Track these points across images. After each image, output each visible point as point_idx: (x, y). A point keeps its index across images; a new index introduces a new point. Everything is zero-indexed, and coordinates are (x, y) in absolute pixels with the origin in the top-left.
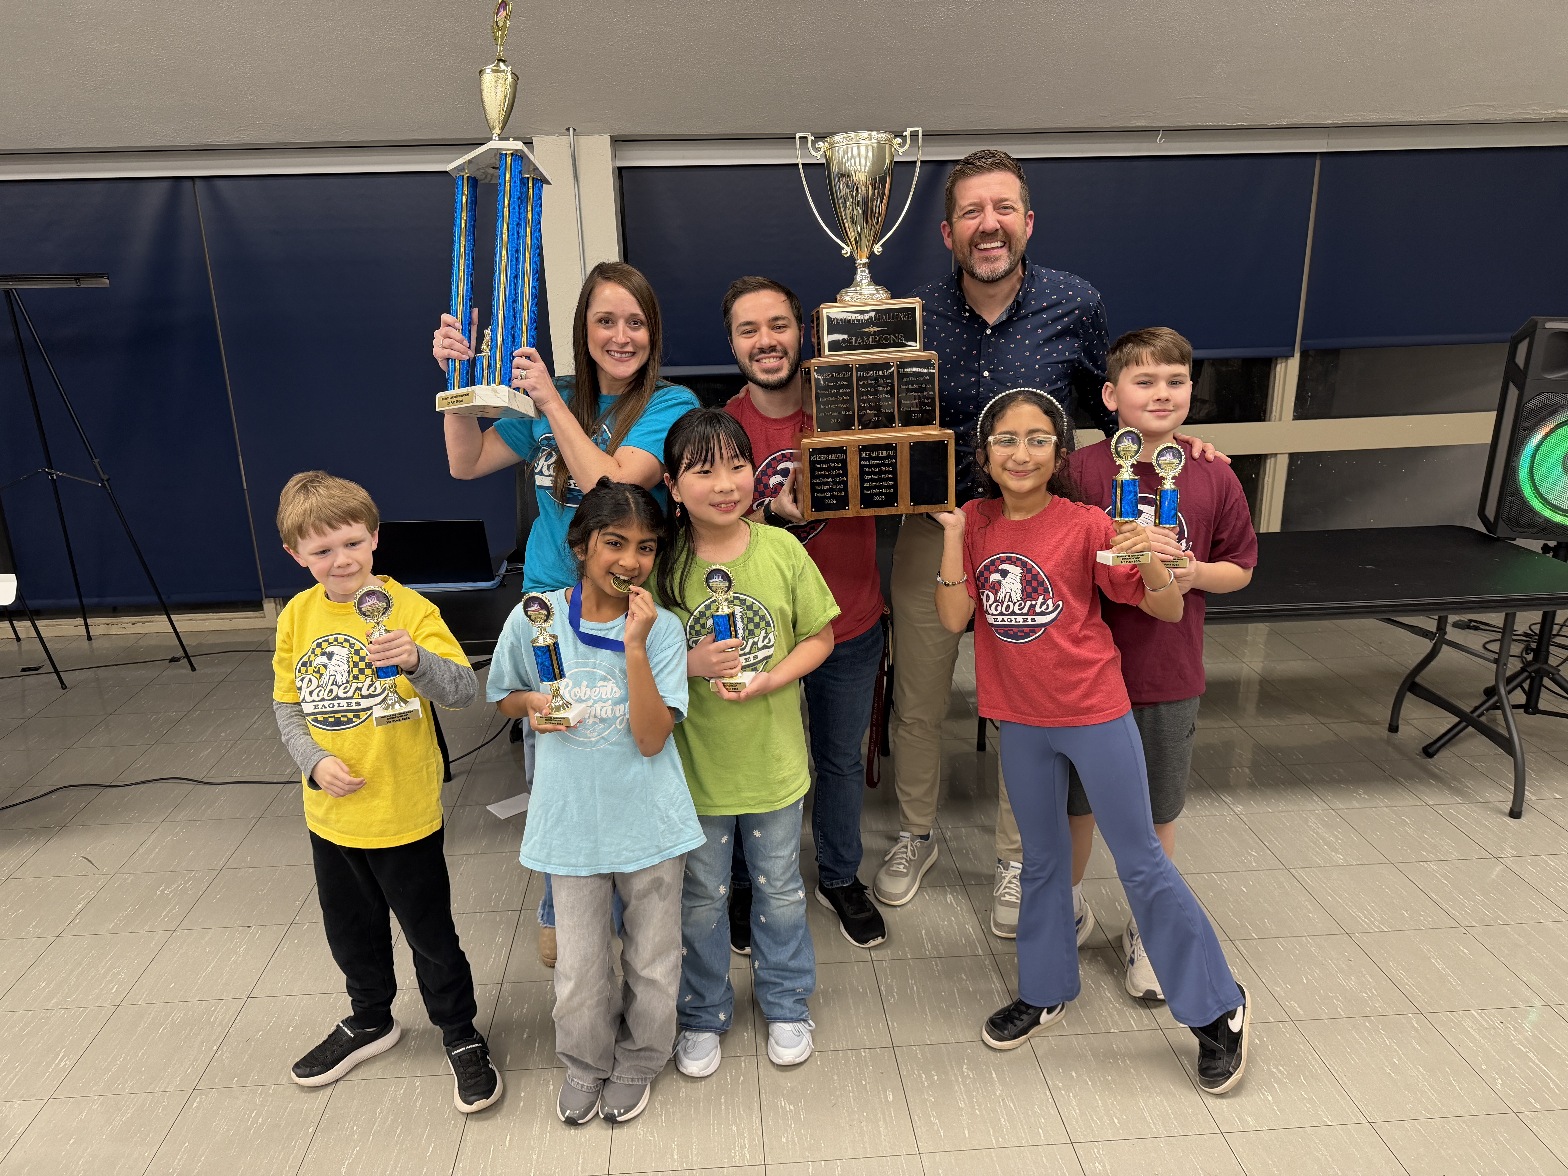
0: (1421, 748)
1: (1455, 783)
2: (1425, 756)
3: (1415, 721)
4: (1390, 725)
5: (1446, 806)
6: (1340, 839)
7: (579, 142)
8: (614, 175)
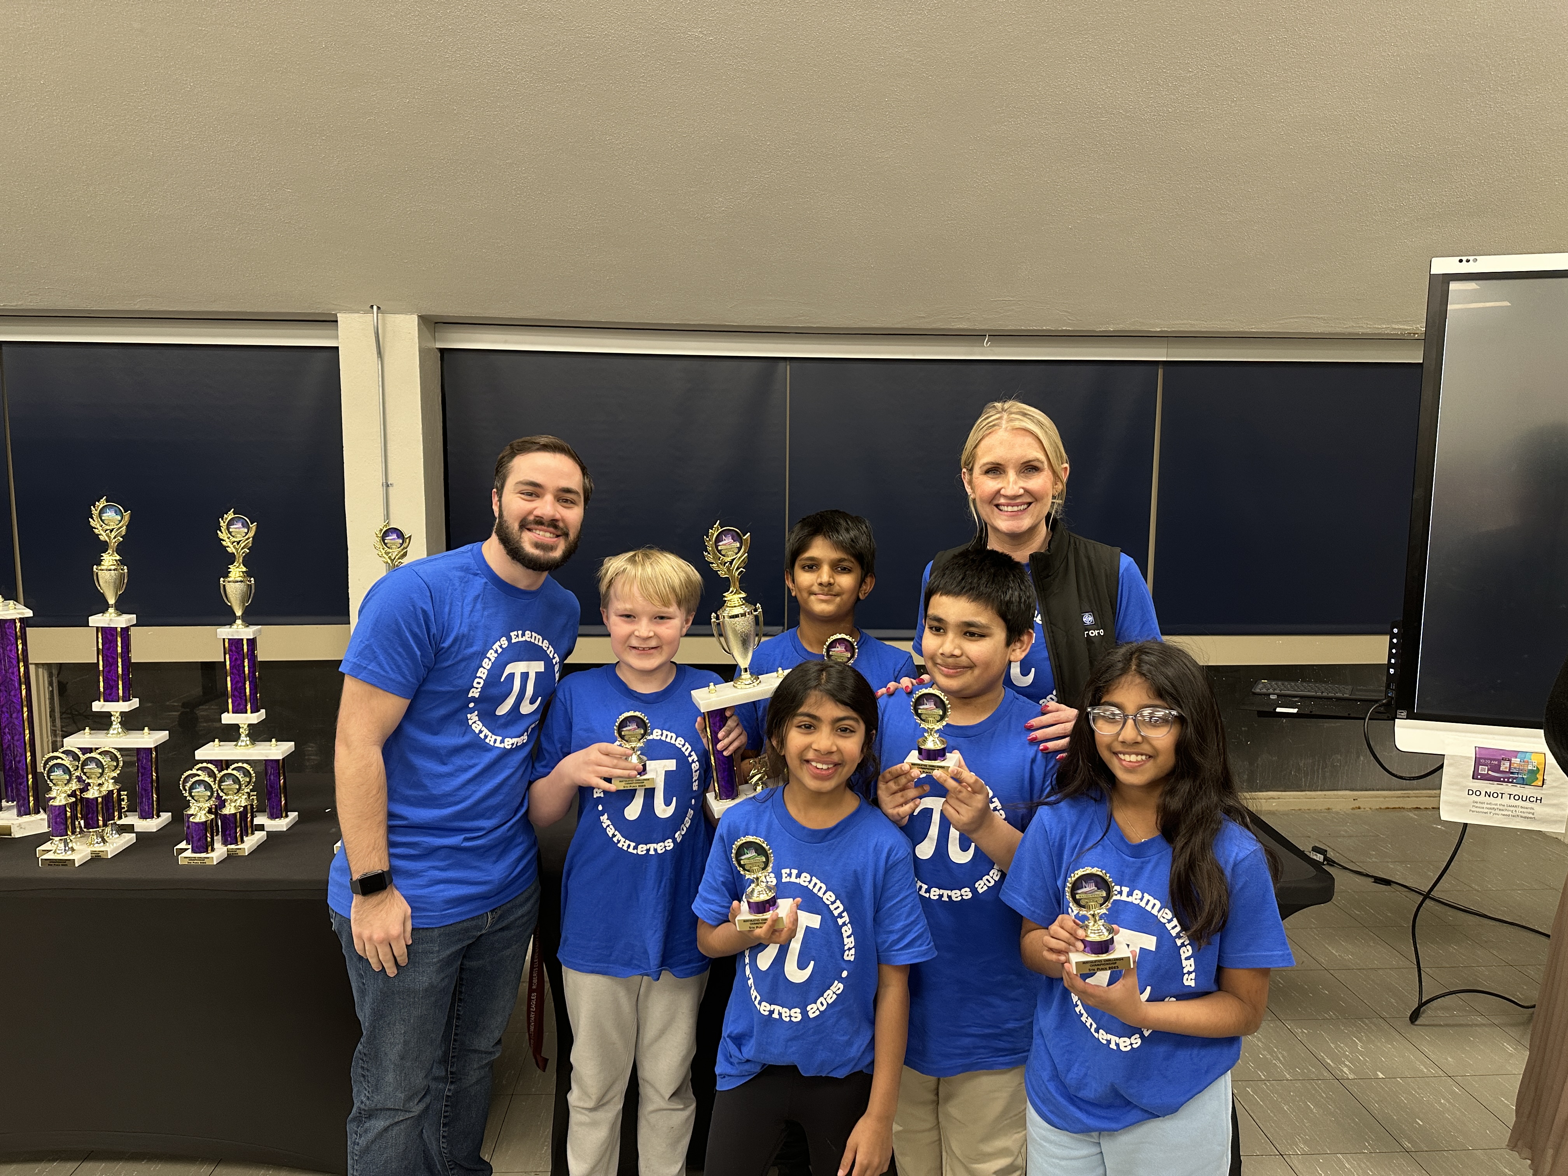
7: (384, 320)
8: (424, 353)
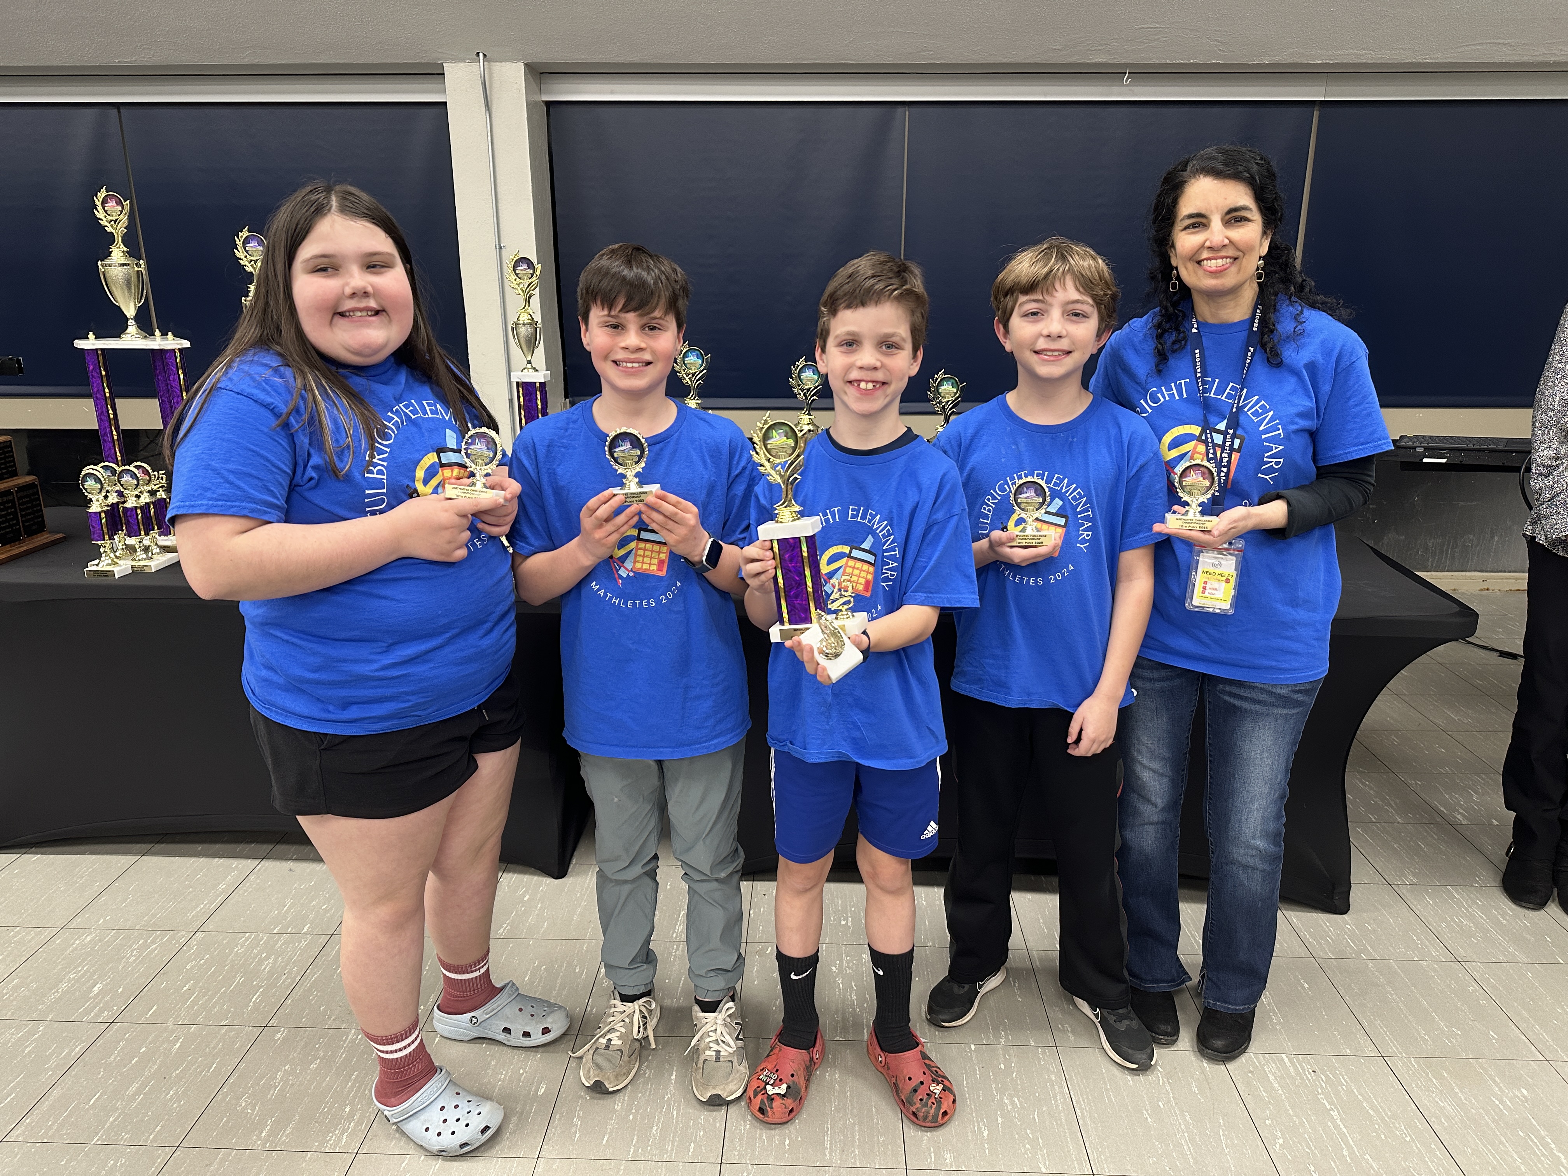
7: (490, 69)
8: (531, 106)
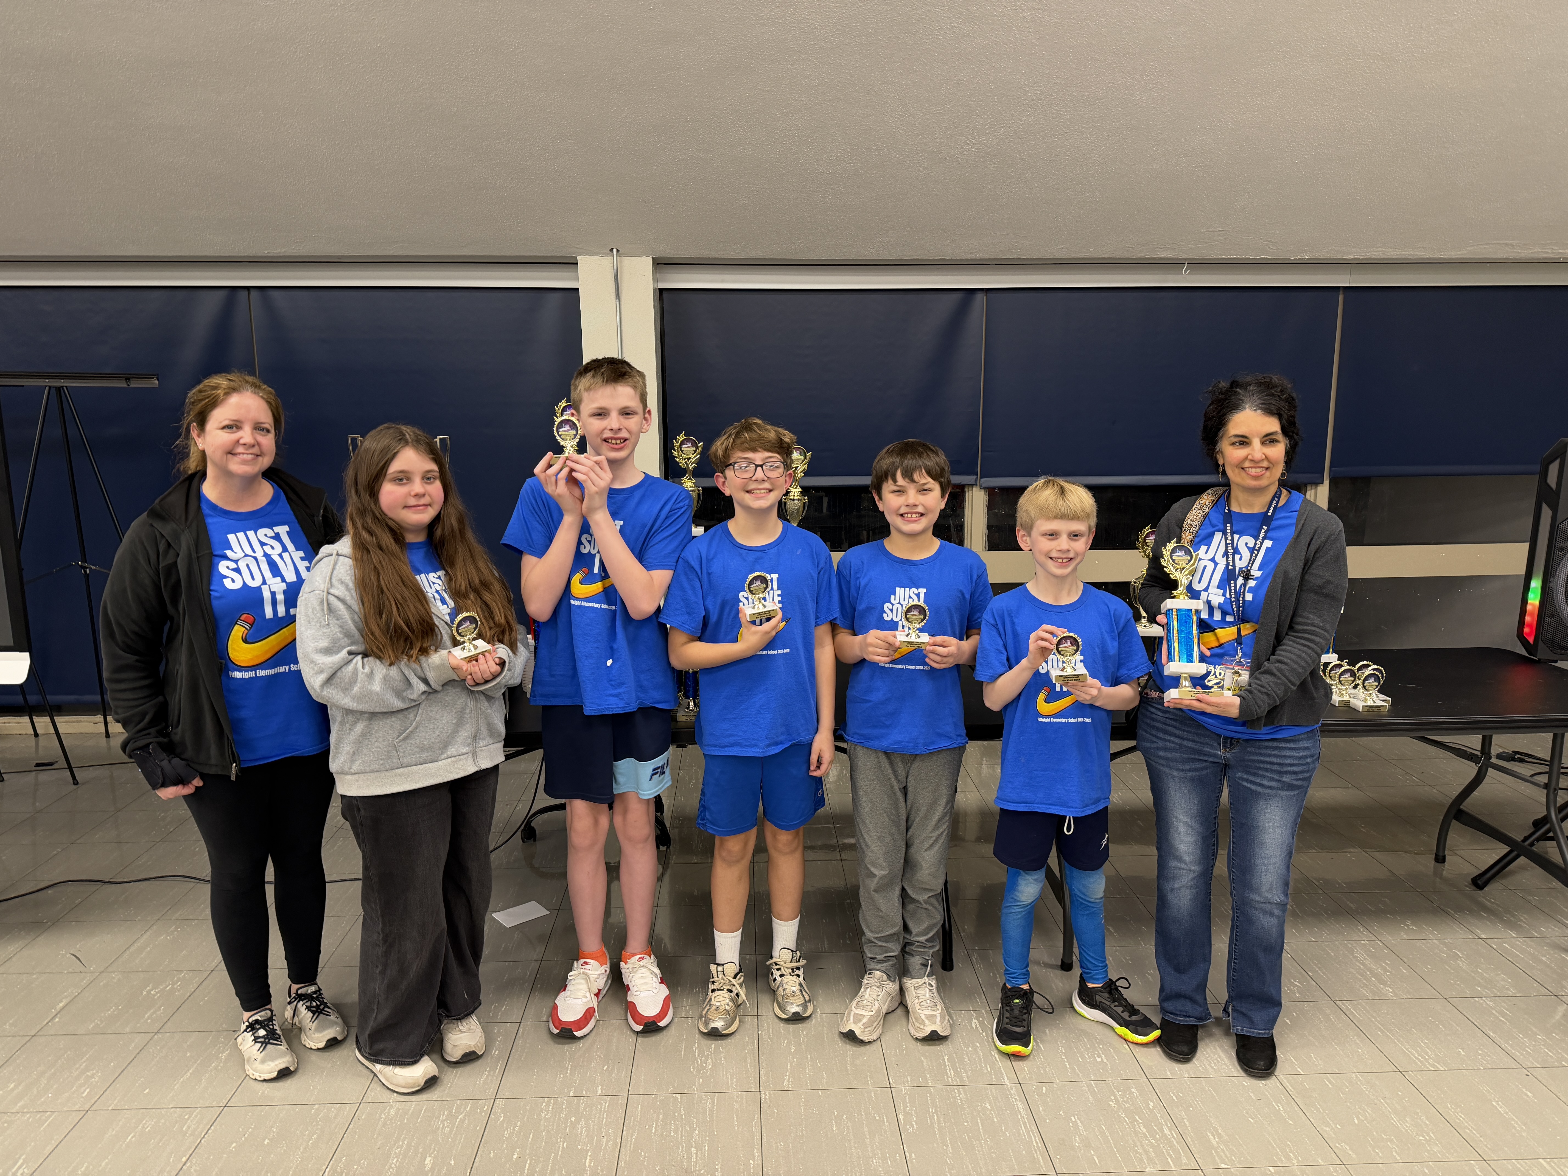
0: (1470, 880)
1: (1508, 916)
2: (1474, 888)
3: (1462, 851)
4: (1436, 855)
5: (1500, 940)
6: (1389, 972)
7: (622, 261)
8: (656, 294)
